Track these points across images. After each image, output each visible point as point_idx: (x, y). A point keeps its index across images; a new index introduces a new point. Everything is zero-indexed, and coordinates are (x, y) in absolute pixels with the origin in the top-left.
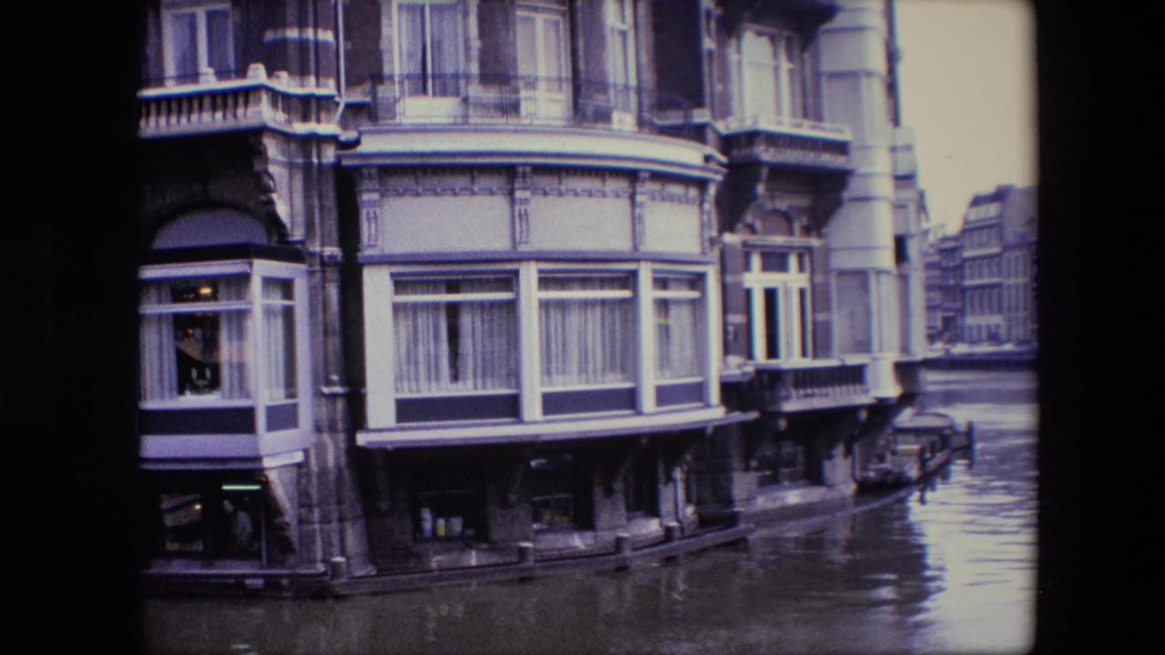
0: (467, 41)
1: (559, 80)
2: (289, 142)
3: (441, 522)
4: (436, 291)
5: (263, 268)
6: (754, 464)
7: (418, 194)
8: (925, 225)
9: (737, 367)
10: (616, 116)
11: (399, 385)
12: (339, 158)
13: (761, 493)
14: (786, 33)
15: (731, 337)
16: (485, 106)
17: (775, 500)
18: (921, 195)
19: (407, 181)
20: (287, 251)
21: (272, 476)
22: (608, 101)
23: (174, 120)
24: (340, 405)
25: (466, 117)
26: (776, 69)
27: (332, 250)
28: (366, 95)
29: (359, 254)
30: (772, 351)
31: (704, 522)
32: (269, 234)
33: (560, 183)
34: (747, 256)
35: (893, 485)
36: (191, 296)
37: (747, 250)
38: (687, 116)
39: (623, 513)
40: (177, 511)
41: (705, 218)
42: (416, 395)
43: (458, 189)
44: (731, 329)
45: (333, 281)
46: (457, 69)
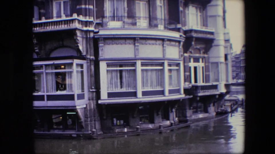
0: (124, 8)
1: (146, 17)
2: (82, 32)
3: (118, 121)
4: (117, 67)
5: (76, 61)
6: (192, 108)
7: (113, 44)
8: (232, 52)
9: (188, 85)
10: (159, 26)
11: (108, 89)
12: (94, 36)
13: (194, 115)
14: (199, 6)
15: (186, 78)
16: (128, 23)
17: (197, 117)
18: (231, 45)
19: (110, 41)
20: (81, 57)
21: (79, 111)
22: (157, 22)
23: (55, 27)
24: (94, 94)
25: (124, 26)
26: (197, 15)
27: (92, 57)
28: (101, 21)
29: (99, 58)
30: (196, 81)
31: (180, 122)
32: (78, 54)
33: (146, 42)
34: (190, 59)
35: (224, 113)
36: (59, 68)
37: (190, 57)
38: (176, 26)
39: (161, 120)
40: (57, 119)
41: (180, 50)
42: (112, 92)
43: (122, 43)
44: (186, 76)
45: (93, 64)
46: (122, 15)
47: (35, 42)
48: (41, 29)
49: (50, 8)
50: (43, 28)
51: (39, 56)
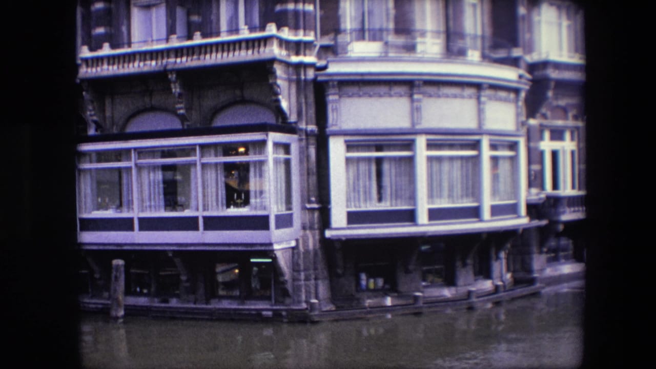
1: (439, 32)
2: (288, 67)
3: (372, 281)
4: (370, 150)
5: (274, 137)
6: (545, 250)
7: (360, 96)
9: (536, 195)
10: (470, 52)
11: (349, 204)
12: (316, 76)
13: (548, 266)
14: (567, 4)
15: (533, 178)
16: (397, 47)
17: (556, 270)
19: (355, 89)
20: (286, 127)
21: (279, 254)
22: (465, 44)
23: (225, 54)
24: (316, 214)
25: (386, 53)
26: (560, 25)
27: (312, 127)
28: (331, 41)
29: (327, 129)
30: (555, 186)
31: (517, 282)
32: (277, 120)
33: (439, 90)
34: (542, 132)
36: (234, 152)
37: (542, 128)
38: (509, 53)
39: (471, 277)
40: (225, 273)
41: (519, 110)
42: (358, 209)
43: (383, 92)
44: (533, 173)
45: (313, 144)
46: (382, 26)
47: (178, 90)
48: (192, 60)
49: (214, 11)
50: (195, 57)
51: (186, 123)
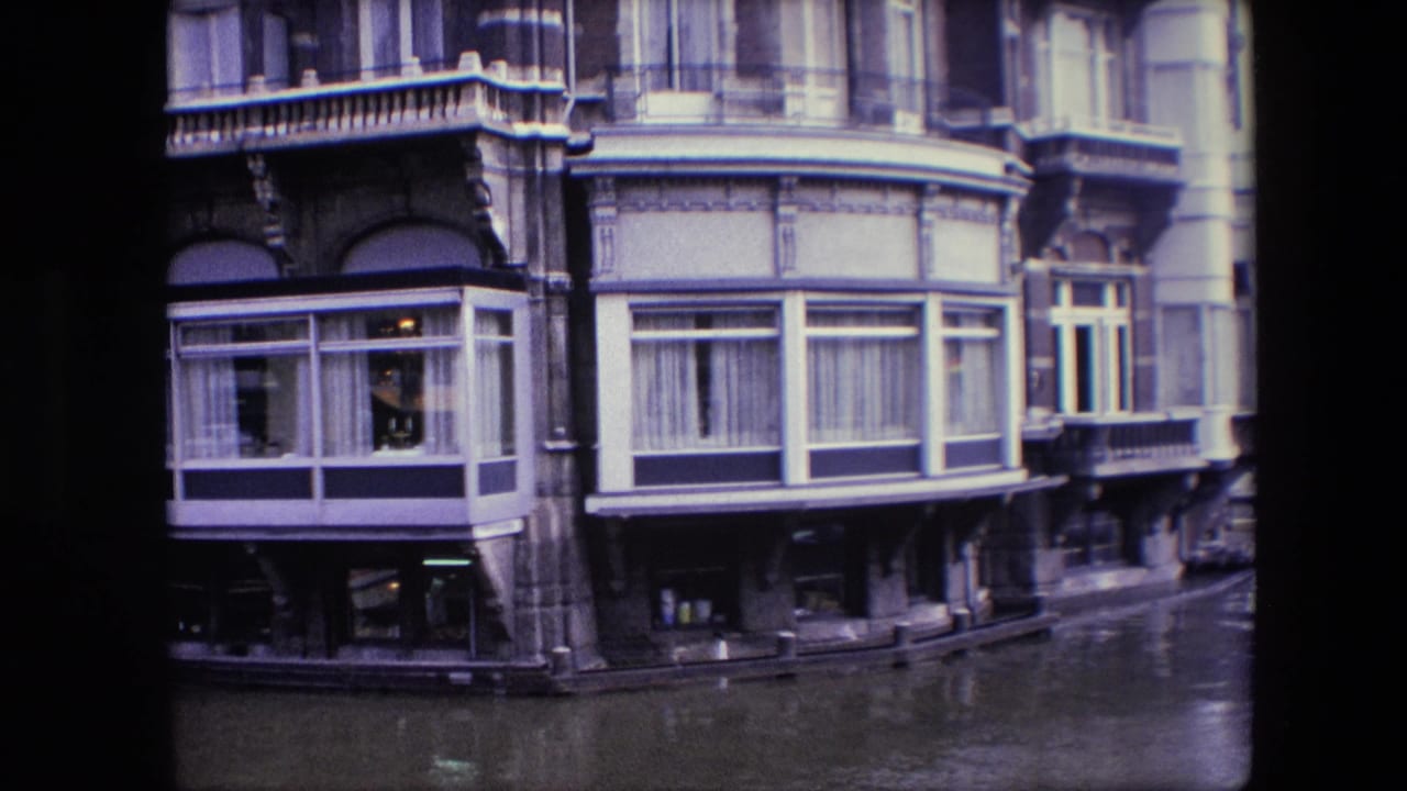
1: (832, 73)
2: (507, 146)
3: (686, 607)
4: (683, 326)
5: (476, 297)
6: (1060, 539)
7: (662, 209)
9: (1042, 422)
10: (899, 117)
11: (638, 440)
12: (568, 166)
13: (1067, 575)
14: (1104, 16)
15: (1035, 385)
16: (743, 104)
17: (1084, 583)
19: (651, 195)
20: (503, 274)
21: (486, 550)
22: (889, 99)
23: (371, 118)
24: (567, 463)
25: (720, 116)
26: (1092, 62)
27: (559, 276)
28: (600, 90)
29: (592, 281)
30: (1084, 402)
31: (1000, 609)
32: (484, 257)
33: (833, 197)
34: (1055, 286)
35: (1227, 567)
36: (390, 330)
37: (1055, 279)
38: (984, 118)
39: (902, 597)
40: (369, 590)
41: (1006, 240)
42: (657, 453)
43: (710, 204)
44: (1035, 374)
45: (560, 313)
46: (709, 59)
47: (269, 195)
48: (299, 130)
49: (347, 25)
50: (306, 124)
51: (287, 267)
